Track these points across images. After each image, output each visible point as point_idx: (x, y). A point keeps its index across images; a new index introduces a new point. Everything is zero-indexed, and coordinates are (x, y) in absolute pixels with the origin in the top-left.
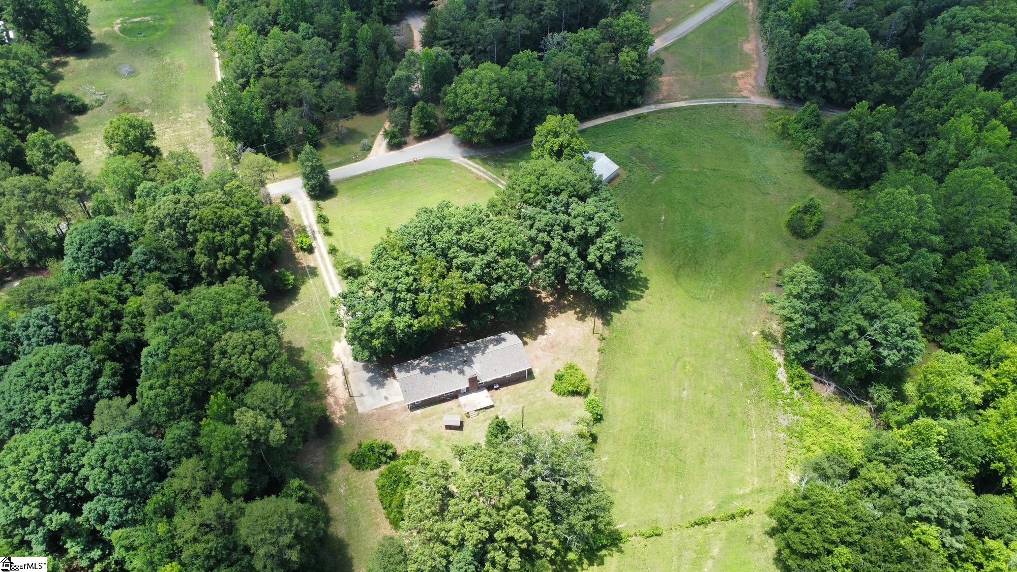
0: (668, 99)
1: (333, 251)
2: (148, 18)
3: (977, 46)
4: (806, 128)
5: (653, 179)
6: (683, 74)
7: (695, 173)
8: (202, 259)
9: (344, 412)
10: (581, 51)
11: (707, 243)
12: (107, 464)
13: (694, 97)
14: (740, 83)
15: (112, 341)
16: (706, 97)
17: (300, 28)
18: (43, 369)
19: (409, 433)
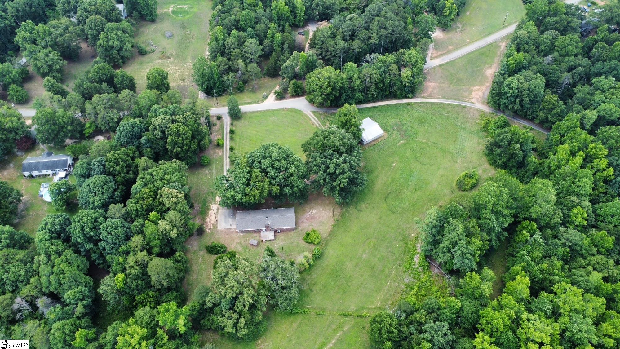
0: (430, 96)
1: (232, 149)
2: (186, 6)
3: (604, 102)
4: (498, 128)
5: (399, 141)
6: (443, 83)
7: (423, 143)
8: (169, 147)
9: (212, 227)
10: (381, 67)
11: (410, 183)
12: (108, 230)
13: (444, 98)
14: (474, 93)
15: (124, 178)
16: (451, 99)
17: (248, 31)
18: (96, 185)
19: (235, 243)
